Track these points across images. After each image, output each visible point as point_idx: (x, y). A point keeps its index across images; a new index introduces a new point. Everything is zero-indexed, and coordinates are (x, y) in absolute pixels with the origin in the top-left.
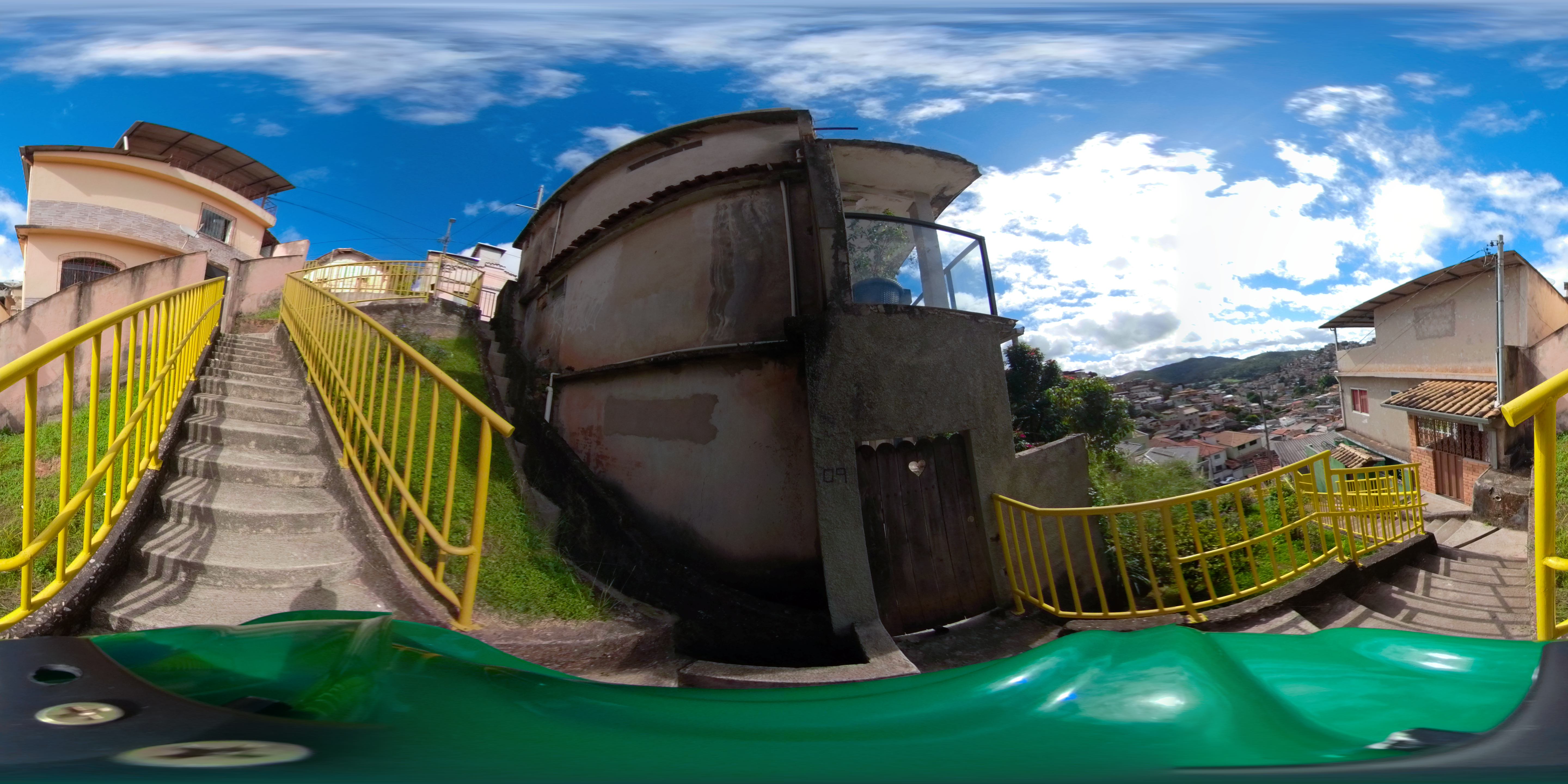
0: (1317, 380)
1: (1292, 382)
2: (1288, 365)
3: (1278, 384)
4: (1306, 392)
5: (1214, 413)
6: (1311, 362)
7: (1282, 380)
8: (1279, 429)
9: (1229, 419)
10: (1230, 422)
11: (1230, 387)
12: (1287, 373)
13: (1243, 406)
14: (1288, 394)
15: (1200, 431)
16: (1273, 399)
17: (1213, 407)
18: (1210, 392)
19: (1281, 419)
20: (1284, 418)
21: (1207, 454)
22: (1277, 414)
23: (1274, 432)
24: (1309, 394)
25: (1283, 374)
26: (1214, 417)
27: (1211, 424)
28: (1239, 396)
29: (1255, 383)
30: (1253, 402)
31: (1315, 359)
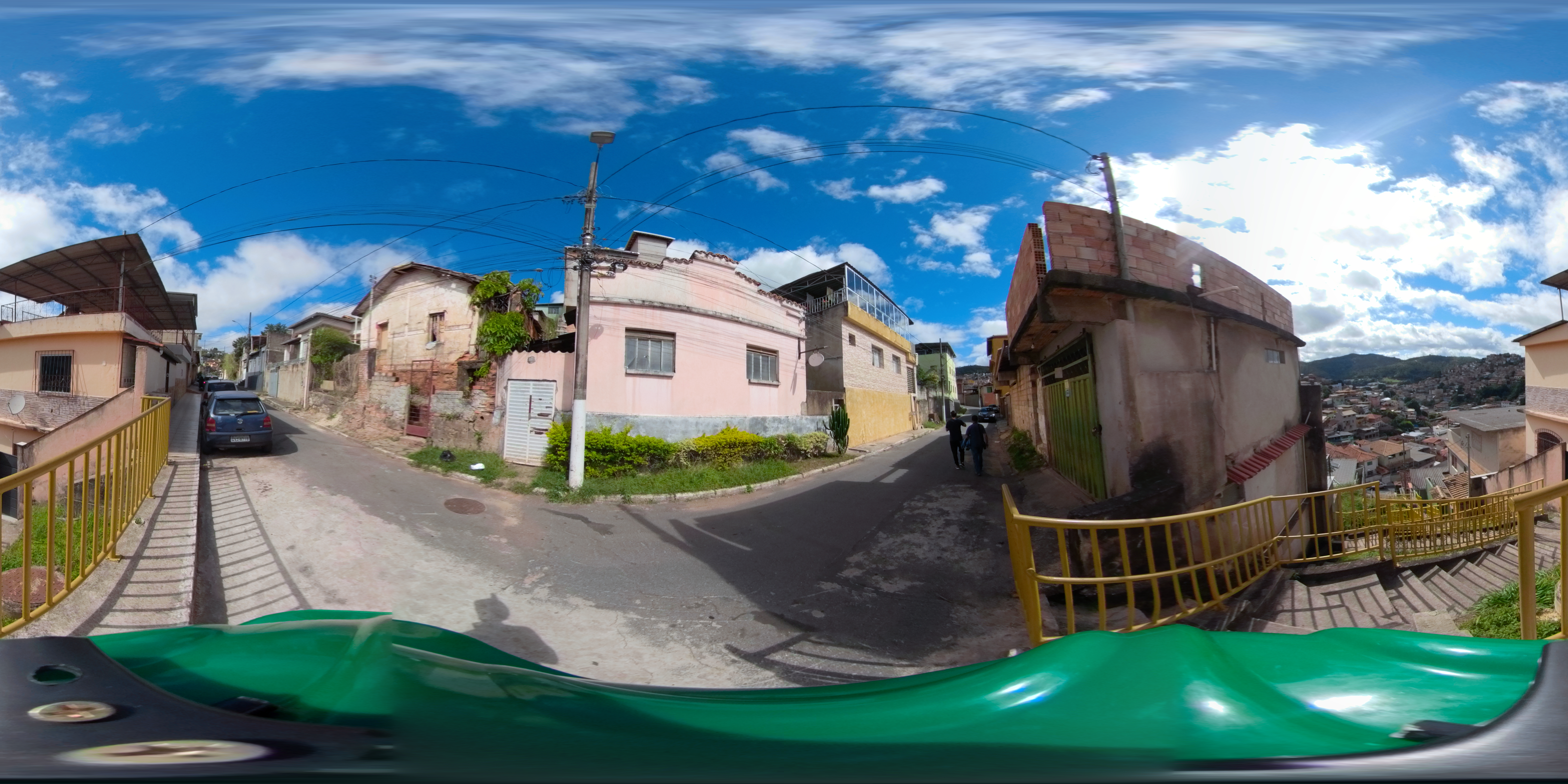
0: (1475, 389)
1: (1451, 389)
2: (1448, 371)
3: (1436, 389)
4: (1463, 401)
5: (1371, 416)
6: (1472, 370)
7: (1441, 386)
8: (1431, 437)
9: (1384, 423)
10: (1385, 426)
11: (1389, 387)
12: (1447, 379)
13: (1400, 411)
14: (1446, 402)
15: (1355, 433)
16: (1431, 405)
17: (1370, 409)
18: (1369, 393)
19: (1434, 428)
20: (1438, 427)
21: (1362, 461)
22: (1432, 421)
23: (1426, 440)
24: (1466, 404)
25: (1442, 380)
26: (1371, 421)
27: (1367, 427)
28: (1397, 399)
29: (1414, 387)
30: (1410, 407)
31: (1476, 368)
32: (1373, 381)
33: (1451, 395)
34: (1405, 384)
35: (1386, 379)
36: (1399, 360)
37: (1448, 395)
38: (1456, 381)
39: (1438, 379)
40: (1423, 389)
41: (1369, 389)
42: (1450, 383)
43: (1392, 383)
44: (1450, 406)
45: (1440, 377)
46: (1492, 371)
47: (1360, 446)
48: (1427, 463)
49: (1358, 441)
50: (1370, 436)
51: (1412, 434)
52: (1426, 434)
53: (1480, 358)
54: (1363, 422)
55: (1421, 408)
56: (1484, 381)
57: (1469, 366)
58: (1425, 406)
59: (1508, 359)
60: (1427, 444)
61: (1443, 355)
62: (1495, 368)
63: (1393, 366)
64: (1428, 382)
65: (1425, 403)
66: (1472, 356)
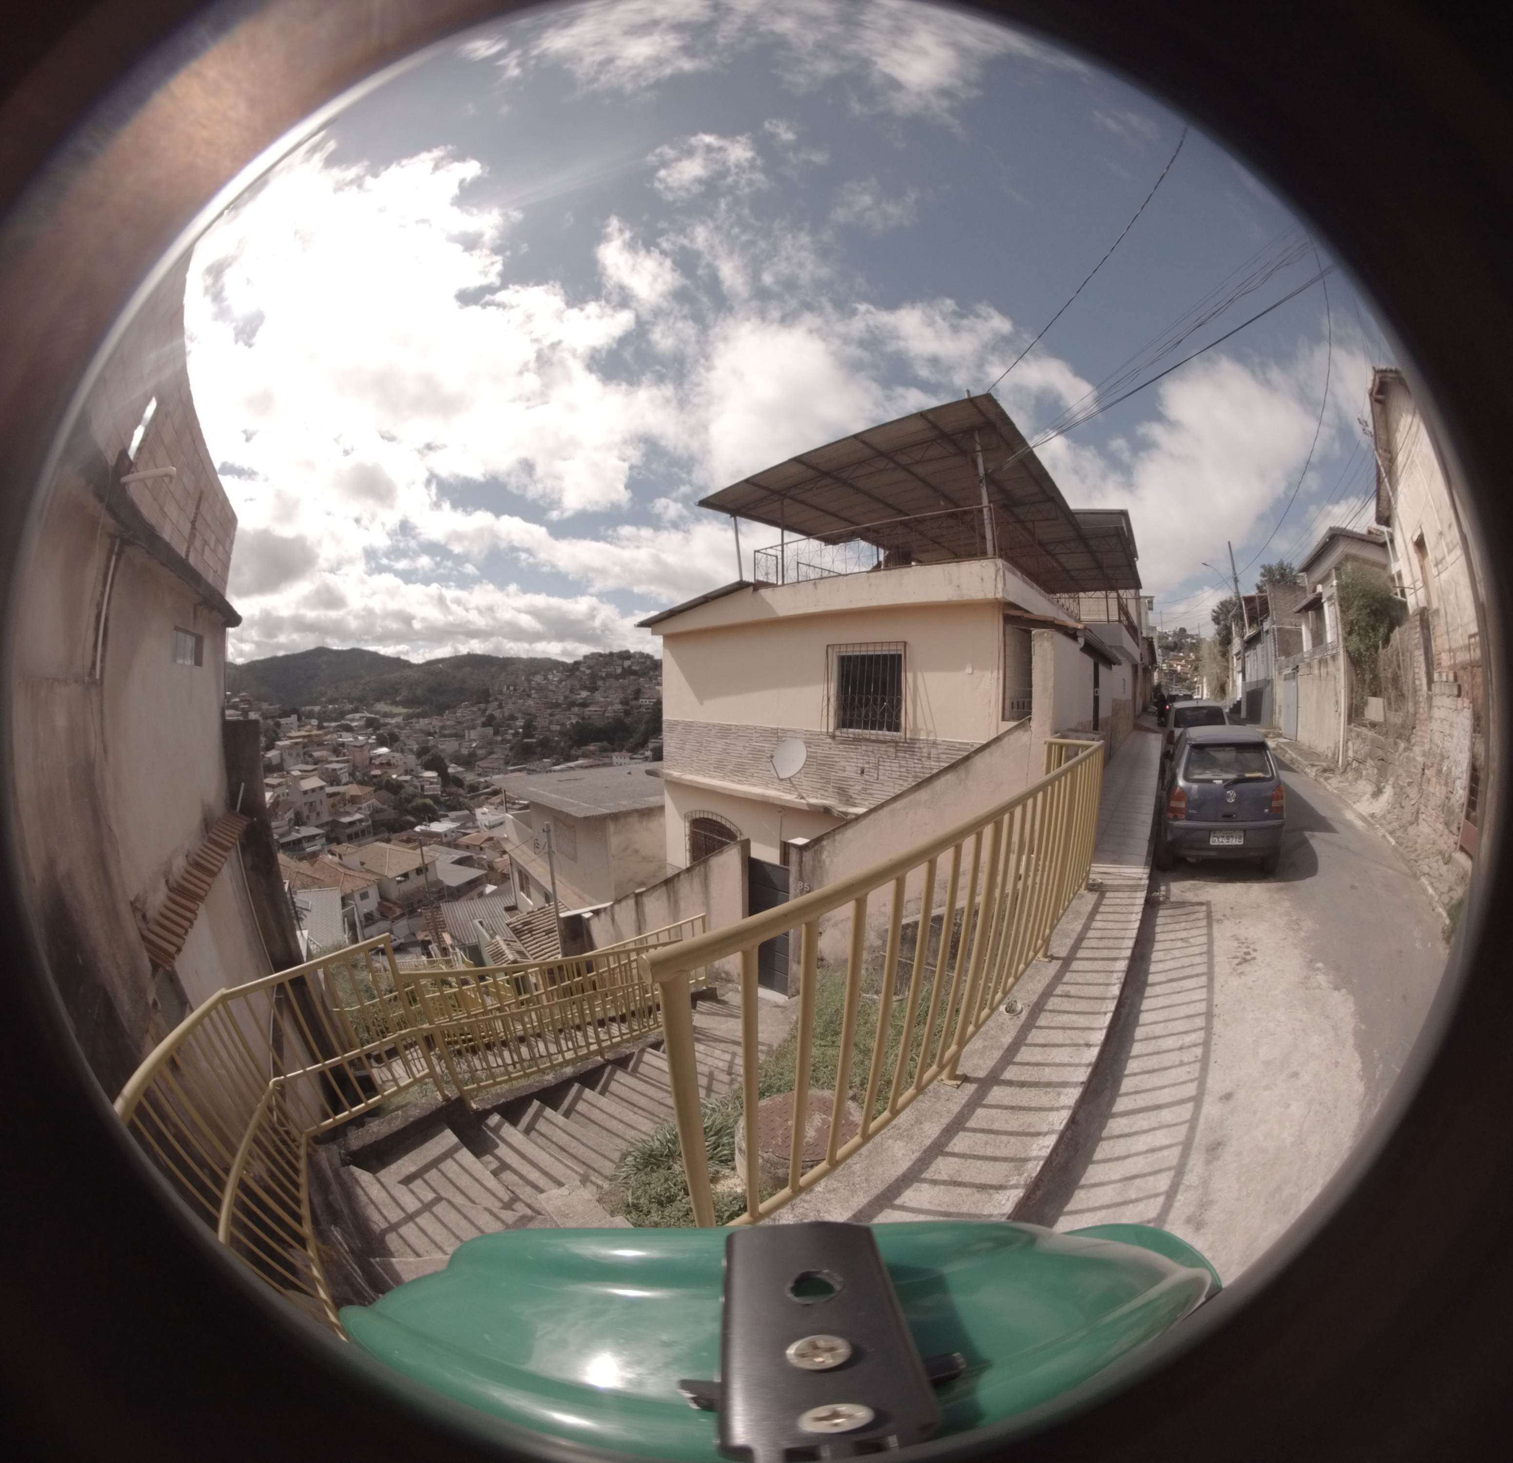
0: (558, 728)
1: (510, 727)
2: (505, 690)
3: (479, 729)
4: (534, 753)
5: (354, 790)
6: (552, 687)
7: (490, 721)
8: (473, 833)
9: (379, 805)
10: (382, 810)
11: (386, 724)
12: (500, 706)
13: (408, 778)
14: (499, 754)
15: (328, 828)
16: (468, 761)
17: (352, 774)
18: (347, 738)
19: (478, 812)
20: (485, 809)
21: (348, 891)
22: (472, 798)
23: (464, 840)
24: (540, 759)
25: (492, 708)
26: (354, 800)
27: (348, 814)
28: (402, 751)
29: (435, 722)
30: (427, 767)
31: (560, 681)
32: (356, 710)
33: (509, 741)
34: (418, 716)
35: (381, 707)
36: (407, 664)
37: (504, 741)
38: (520, 711)
39: (482, 706)
40: (453, 727)
41: (348, 729)
42: (507, 714)
43: (392, 715)
44: (507, 763)
45: (488, 702)
46: (593, 689)
47: (340, 857)
48: (472, 886)
49: (334, 847)
50: (356, 835)
51: (437, 827)
52: (463, 826)
53: (569, 660)
54: (340, 802)
55: (450, 770)
56: (576, 709)
57: (546, 678)
58: (458, 764)
59: (627, 663)
60: (467, 847)
61: (494, 654)
62: (600, 683)
63: (395, 676)
64: (463, 712)
65: (458, 759)
66: (554, 657)
